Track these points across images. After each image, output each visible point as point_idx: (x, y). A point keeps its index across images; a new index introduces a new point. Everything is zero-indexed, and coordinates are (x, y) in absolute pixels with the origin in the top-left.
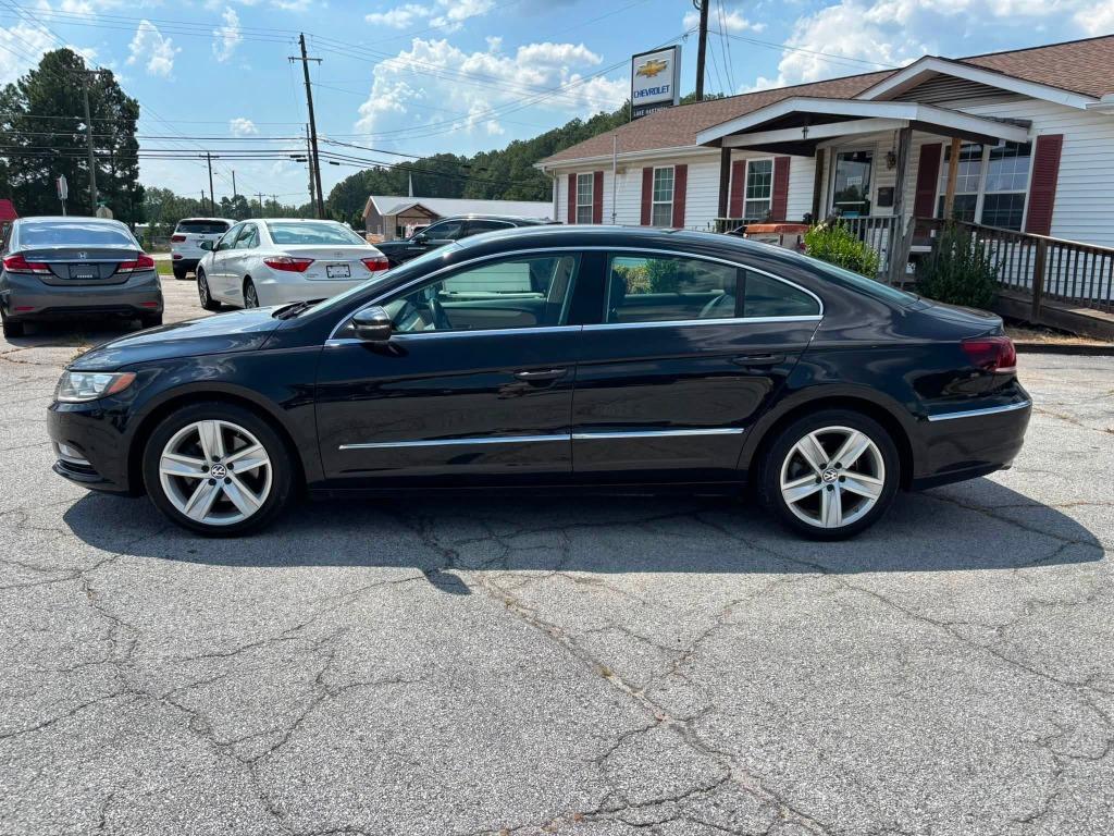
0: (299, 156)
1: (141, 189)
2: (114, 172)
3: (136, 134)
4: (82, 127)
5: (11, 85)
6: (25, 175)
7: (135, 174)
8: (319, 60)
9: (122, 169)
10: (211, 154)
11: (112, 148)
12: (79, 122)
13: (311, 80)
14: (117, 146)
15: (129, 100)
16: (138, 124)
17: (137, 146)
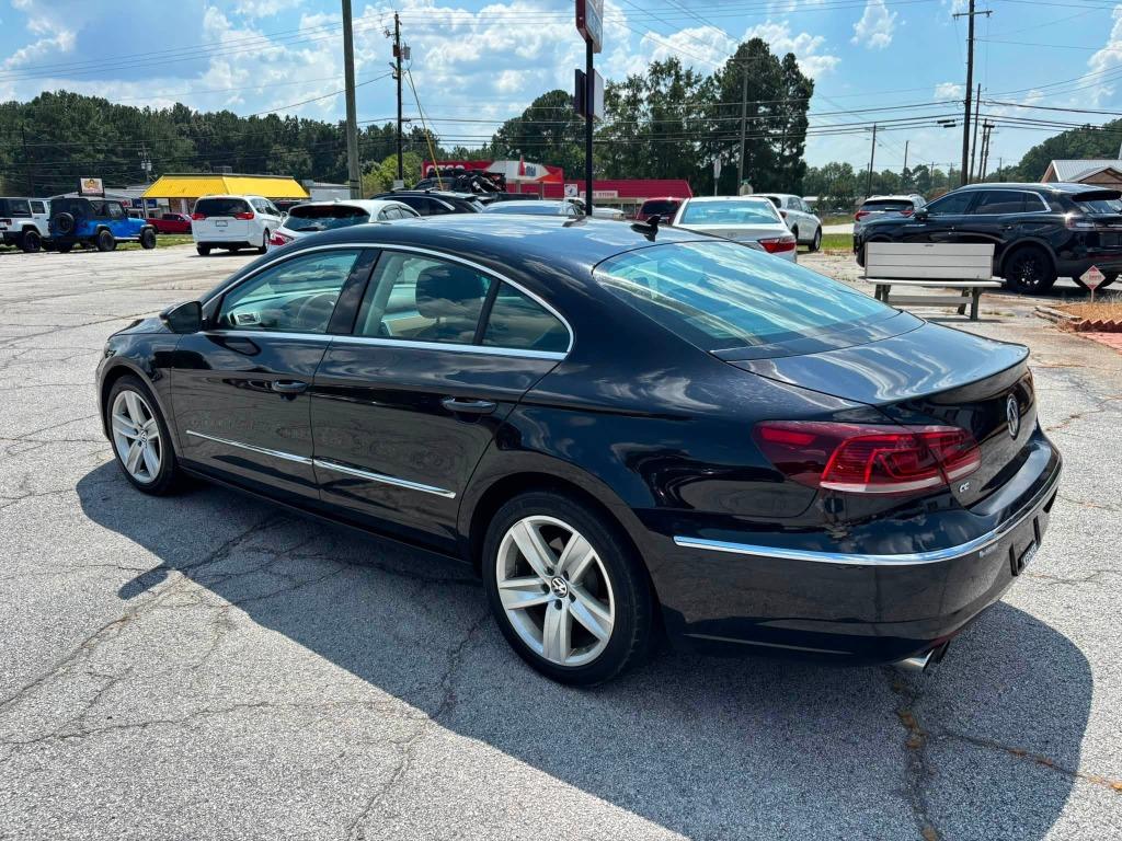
0: (948, 121)
1: (804, 165)
2: (783, 150)
3: (808, 113)
4: (762, 109)
5: (710, 77)
6: (710, 157)
7: (801, 151)
8: (988, 13)
9: (791, 147)
10: (878, 125)
11: (785, 127)
12: (758, 105)
13: (975, 36)
14: (789, 126)
15: (806, 80)
16: (811, 102)
17: (807, 124)
